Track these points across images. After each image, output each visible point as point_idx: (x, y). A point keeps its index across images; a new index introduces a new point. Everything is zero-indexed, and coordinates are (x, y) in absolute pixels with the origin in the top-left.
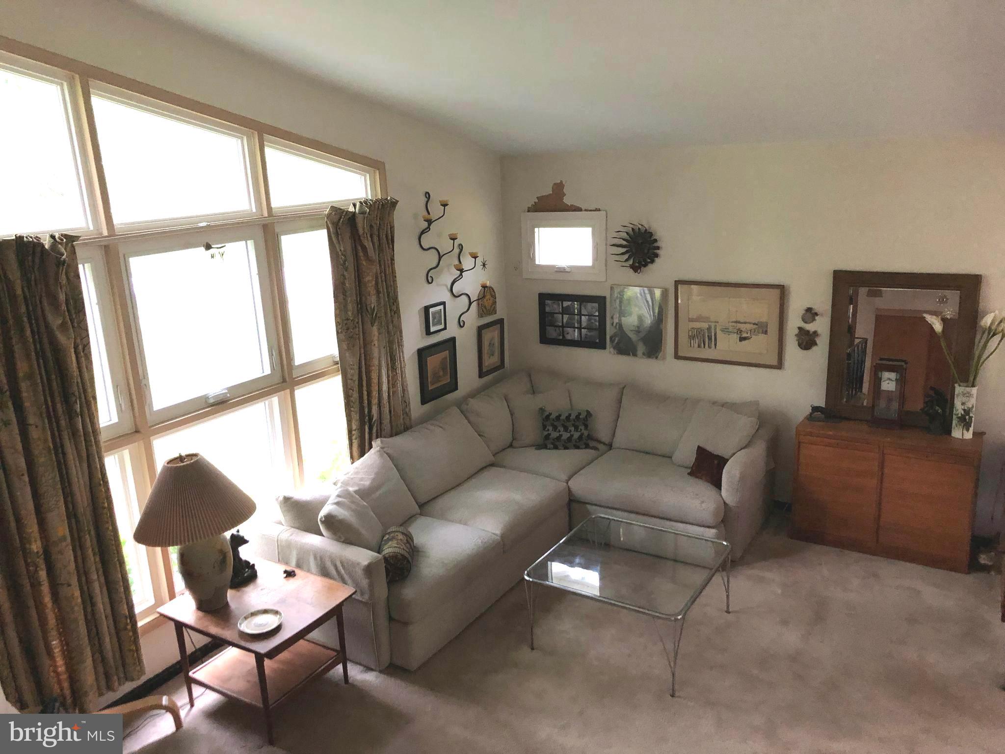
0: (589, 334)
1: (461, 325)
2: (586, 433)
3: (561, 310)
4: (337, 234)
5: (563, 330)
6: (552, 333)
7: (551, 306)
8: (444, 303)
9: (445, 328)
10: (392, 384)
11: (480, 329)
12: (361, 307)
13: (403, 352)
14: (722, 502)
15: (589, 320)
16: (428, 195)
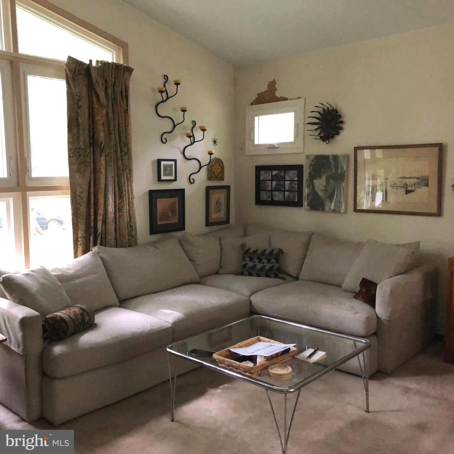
0: (290, 195)
1: (191, 182)
2: (276, 266)
3: (271, 178)
4: (74, 79)
5: (272, 193)
6: (264, 196)
7: (264, 175)
8: (175, 161)
9: (175, 180)
10: (118, 209)
11: (208, 189)
12: (93, 142)
13: (131, 187)
14: (375, 316)
15: (290, 184)
16: (166, 78)
